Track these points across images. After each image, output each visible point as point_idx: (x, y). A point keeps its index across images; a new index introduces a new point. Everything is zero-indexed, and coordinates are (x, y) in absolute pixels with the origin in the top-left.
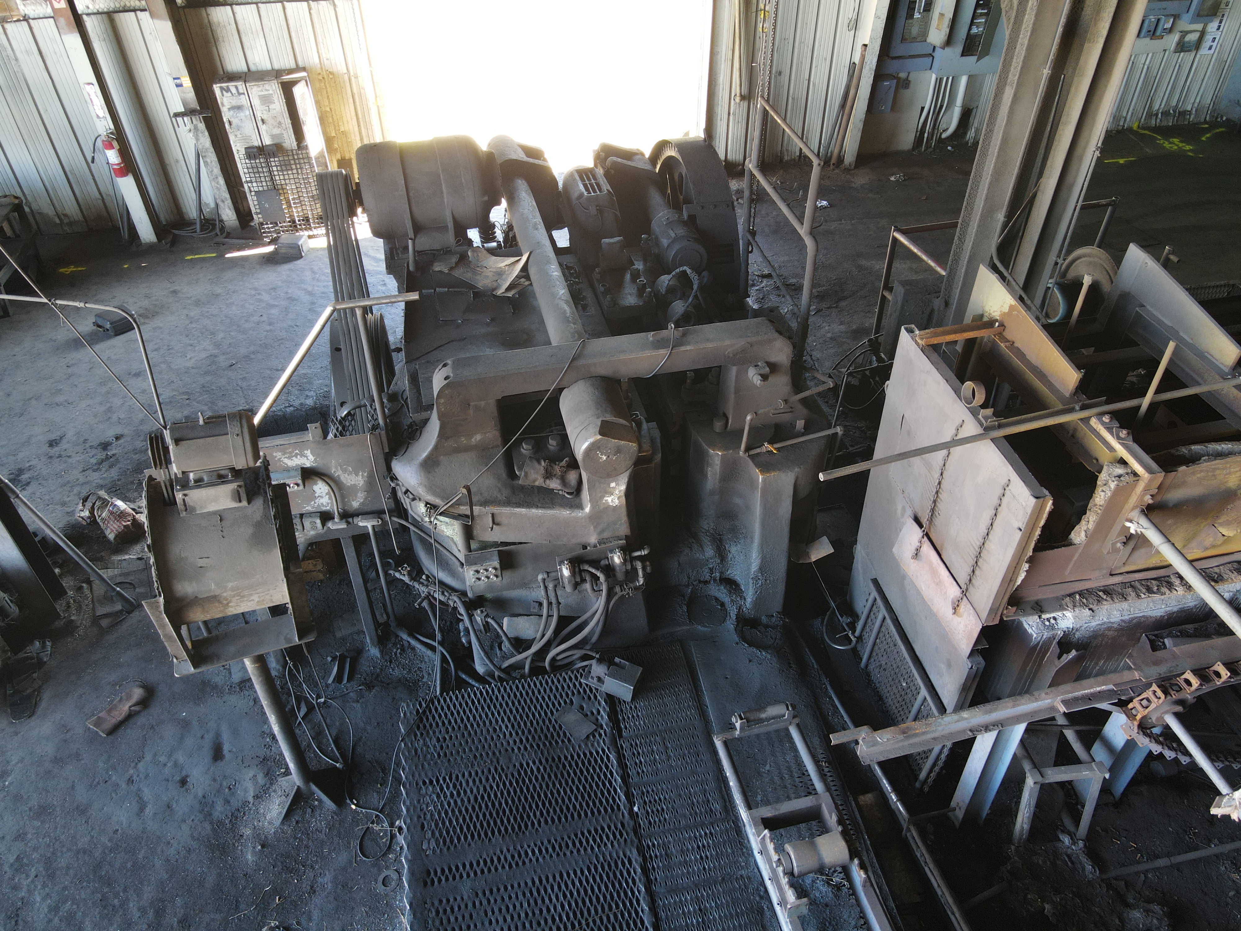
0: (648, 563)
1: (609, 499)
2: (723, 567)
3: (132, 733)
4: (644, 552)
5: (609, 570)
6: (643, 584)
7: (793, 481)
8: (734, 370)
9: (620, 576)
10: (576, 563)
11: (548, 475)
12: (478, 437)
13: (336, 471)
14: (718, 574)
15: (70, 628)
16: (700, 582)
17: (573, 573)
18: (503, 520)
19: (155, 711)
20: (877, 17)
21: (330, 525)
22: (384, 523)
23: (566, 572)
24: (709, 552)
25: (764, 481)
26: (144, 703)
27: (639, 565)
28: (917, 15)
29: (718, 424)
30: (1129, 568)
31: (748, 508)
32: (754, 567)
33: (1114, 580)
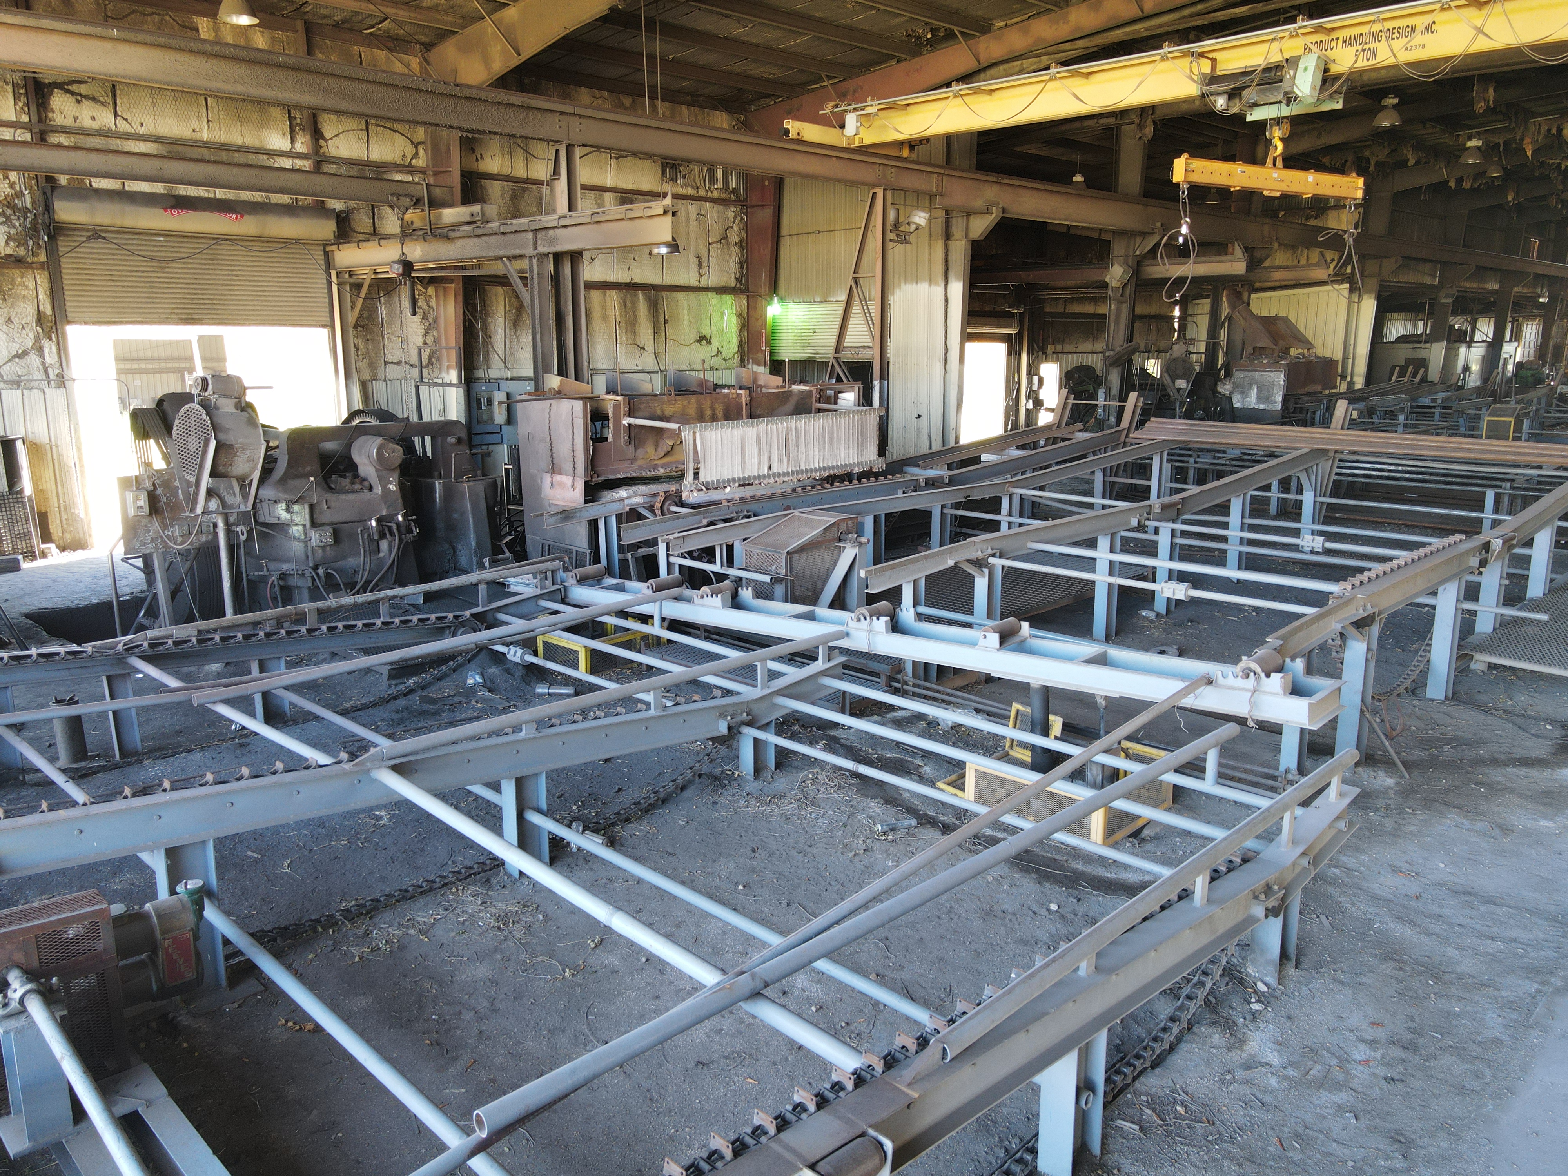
0: (417, 526)
1: (390, 486)
2: (456, 559)
4: (414, 518)
5: (398, 525)
6: (415, 538)
7: (484, 489)
8: (439, 439)
9: (404, 530)
10: (379, 520)
11: (349, 483)
14: (453, 565)
17: (377, 525)
18: (332, 505)
20: (458, 403)
23: (374, 523)
24: (447, 546)
25: (468, 488)
27: (413, 524)
28: (485, 408)
29: (436, 474)
30: (639, 463)
31: (463, 513)
32: (474, 544)
33: (635, 467)
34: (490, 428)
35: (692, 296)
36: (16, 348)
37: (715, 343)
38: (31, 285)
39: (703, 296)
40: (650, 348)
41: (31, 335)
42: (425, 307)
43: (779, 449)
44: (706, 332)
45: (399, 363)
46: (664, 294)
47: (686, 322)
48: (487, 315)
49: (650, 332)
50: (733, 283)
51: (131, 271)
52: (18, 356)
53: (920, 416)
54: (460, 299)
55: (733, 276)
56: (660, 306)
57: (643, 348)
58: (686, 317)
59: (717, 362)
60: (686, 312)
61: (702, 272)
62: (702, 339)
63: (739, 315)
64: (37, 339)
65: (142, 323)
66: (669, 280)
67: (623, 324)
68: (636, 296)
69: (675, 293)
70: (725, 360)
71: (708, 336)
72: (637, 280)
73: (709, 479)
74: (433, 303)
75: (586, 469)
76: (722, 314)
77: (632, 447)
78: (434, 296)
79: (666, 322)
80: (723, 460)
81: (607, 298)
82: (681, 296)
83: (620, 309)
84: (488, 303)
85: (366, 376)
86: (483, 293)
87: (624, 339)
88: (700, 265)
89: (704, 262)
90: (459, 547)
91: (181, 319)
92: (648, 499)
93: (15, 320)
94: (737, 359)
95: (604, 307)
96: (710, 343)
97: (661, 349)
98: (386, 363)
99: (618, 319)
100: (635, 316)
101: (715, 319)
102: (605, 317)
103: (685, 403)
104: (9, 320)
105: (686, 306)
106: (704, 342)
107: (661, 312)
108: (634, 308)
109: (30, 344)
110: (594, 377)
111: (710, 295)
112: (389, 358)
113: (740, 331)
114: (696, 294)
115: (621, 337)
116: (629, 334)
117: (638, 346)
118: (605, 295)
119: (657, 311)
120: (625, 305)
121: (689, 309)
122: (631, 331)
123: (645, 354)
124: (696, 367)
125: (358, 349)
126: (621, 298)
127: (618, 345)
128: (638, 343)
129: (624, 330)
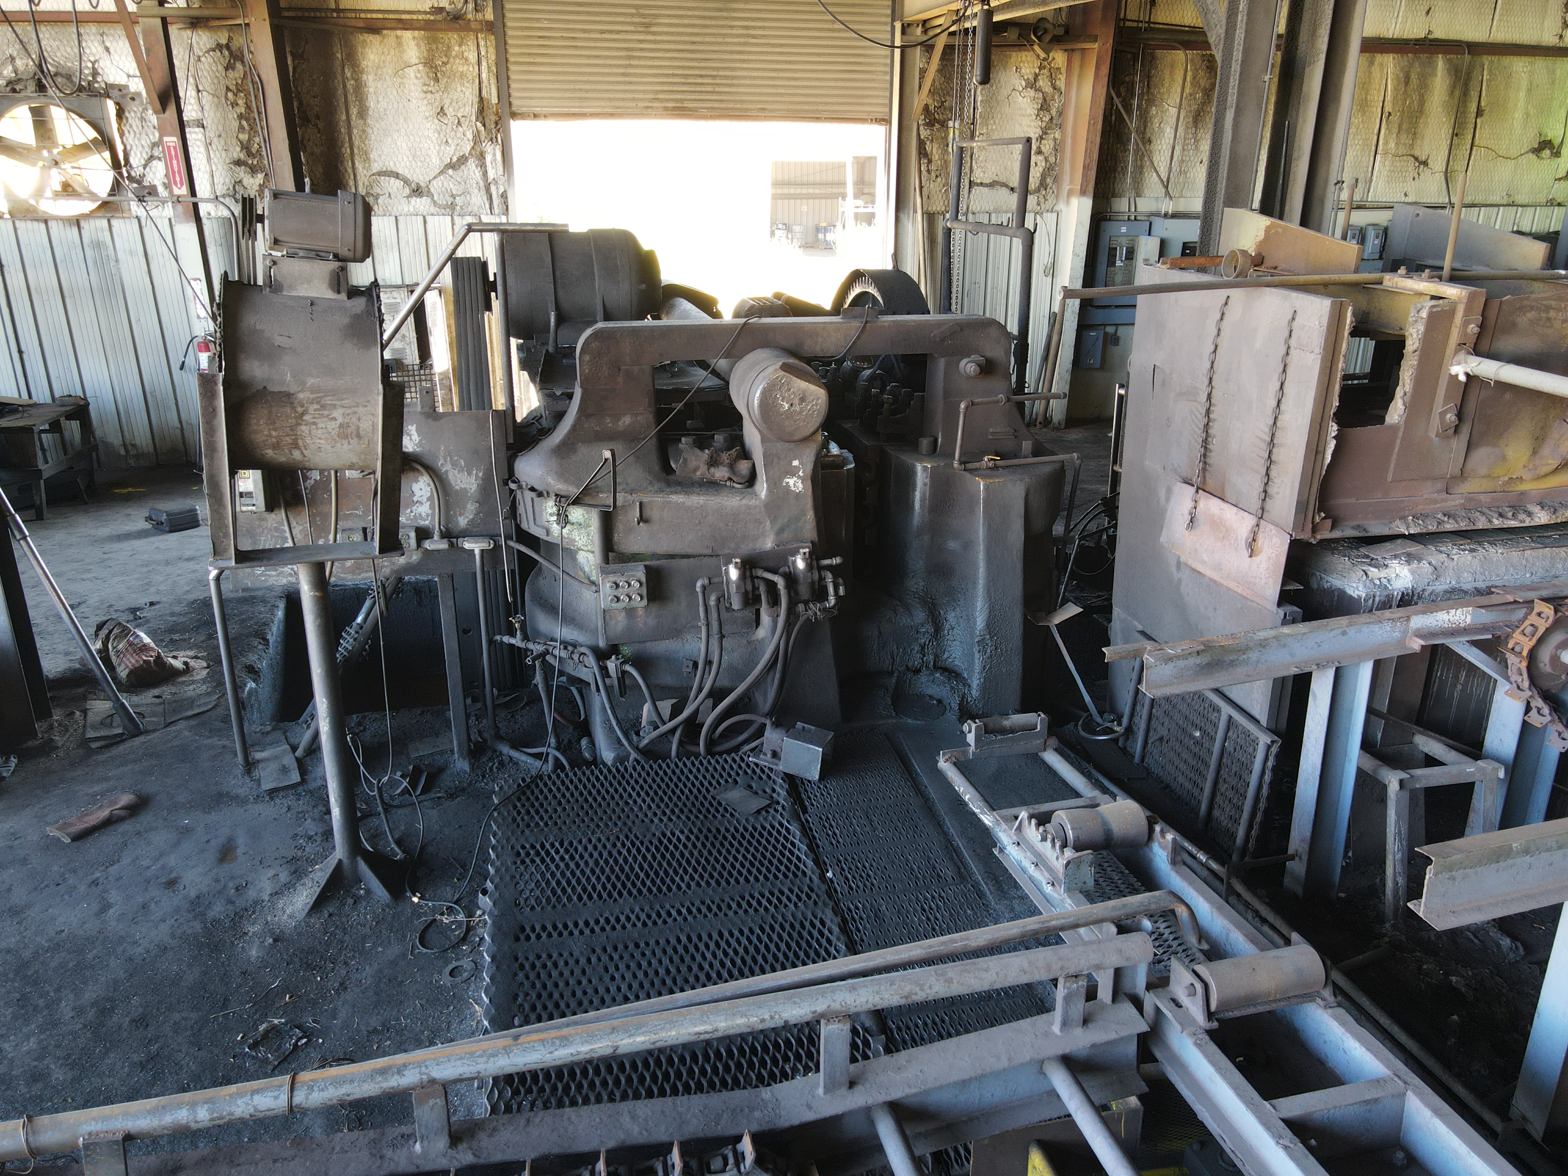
0: (841, 580)
1: (791, 481)
2: (938, 645)
3: (108, 840)
4: (836, 561)
5: (791, 579)
6: (833, 607)
7: (1023, 494)
8: (942, 363)
9: (804, 591)
10: (749, 565)
11: (713, 462)
12: (627, 420)
13: (445, 466)
14: (931, 657)
15: (48, 747)
16: (908, 669)
17: (743, 577)
18: (653, 513)
19: (146, 819)
20: (1075, 254)
21: (428, 545)
22: (497, 547)
23: (734, 573)
24: (920, 615)
25: (987, 488)
26: (134, 810)
27: (829, 578)
28: (1119, 263)
29: (925, 443)
30: (1471, 486)
31: (968, 545)
32: (980, 622)
33: (1454, 501)
34: (1125, 297)
35: (1541, 64)
36: (450, 153)
38: (472, 57)
39: (1562, 66)
40: (1438, 163)
41: (470, 135)
42: (1048, 89)
44: (1555, 133)
45: (992, 185)
46: (1486, 60)
47: (1518, 115)
48: (1151, 102)
49: (1445, 133)
51: (603, 32)
52: (452, 166)
54: (1105, 70)
56: (1474, 84)
57: (1425, 163)
58: (1521, 104)
59: (1564, 191)
60: (1522, 95)
62: (1544, 146)
64: (477, 139)
65: (612, 115)
66: (1500, 35)
67: (1395, 118)
68: (1432, 64)
69: (1507, 60)
71: (1557, 142)
72: (1439, 33)
74: (1061, 83)
75: (1301, 507)
77: (1459, 444)
78: (1063, 70)
79: (1479, 113)
81: (1375, 69)
82: (1519, 65)
83: (1396, 89)
84: (1155, 80)
85: (938, 205)
86: (1150, 62)
87: (1392, 145)
90: (951, 617)
91: (666, 109)
92: (1486, 617)
93: (450, 111)
95: (1364, 86)
96: (1557, 154)
97: (1459, 165)
98: (971, 184)
99: (1387, 109)
100: (1422, 102)
102: (1363, 105)
104: (442, 112)
105: (1524, 84)
106: (1547, 152)
107: (1474, 94)
108: (1424, 87)
109: (467, 148)
112: (979, 176)
114: (1550, 61)
115: (1386, 143)
116: (1403, 137)
117: (1416, 159)
118: (1371, 63)
119: (1465, 94)
120: (1407, 83)
121: (1529, 90)
122: (1408, 131)
123: (1426, 173)
124: (1520, 199)
125: (930, 161)
126: (1402, 69)
127: (1378, 157)
128: (1417, 153)
129: (1395, 130)
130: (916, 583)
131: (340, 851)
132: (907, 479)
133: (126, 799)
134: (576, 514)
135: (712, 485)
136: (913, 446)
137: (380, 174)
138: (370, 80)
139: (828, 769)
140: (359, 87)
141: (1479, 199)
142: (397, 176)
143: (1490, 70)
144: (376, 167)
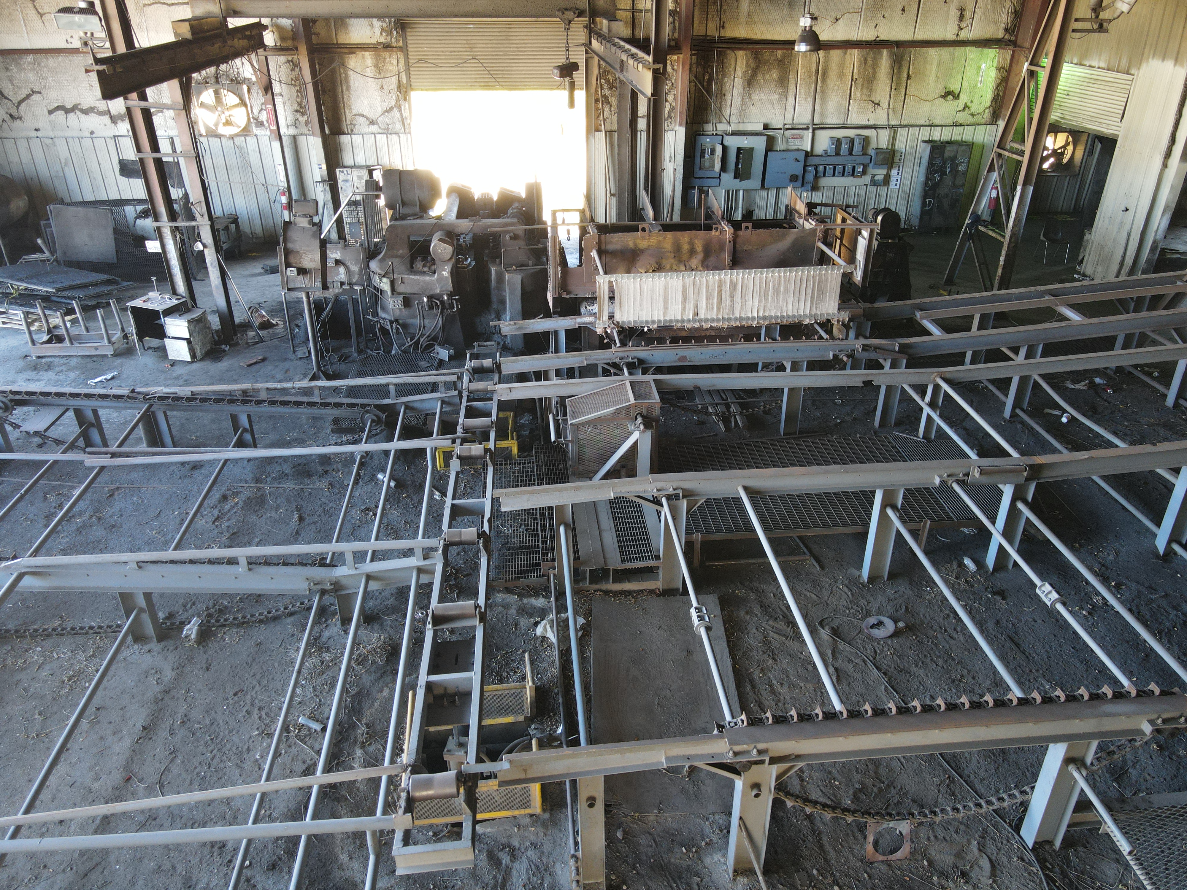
0: (458, 302)
1: (444, 273)
3: (257, 367)
4: (457, 297)
5: (442, 302)
6: (458, 311)
7: (521, 280)
8: (502, 235)
9: (447, 306)
10: (430, 298)
11: (424, 266)
12: (401, 251)
13: (349, 264)
15: (237, 344)
16: (491, 333)
17: (428, 301)
18: (405, 281)
19: (266, 363)
21: (344, 287)
22: (364, 289)
23: (425, 300)
25: (511, 276)
26: (263, 360)
27: (455, 302)
28: (707, 156)
29: (498, 260)
31: (505, 295)
32: (508, 319)
34: (709, 174)
35: (946, 50)
36: (386, 106)
37: (964, 98)
38: (395, 62)
39: (959, 51)
40: (884, 104)
41: (394, 98)
43: (708, 298)
44: (955, 87)
46: (912, 49)
47: (932, 78)
48: (724, 75)
49: (888, 88)
50: (1000, 34)
51: (451, 52)
52: (387, 111)
53: (1127, 210)
54: (687, 67)
55: (1002, 26)
56: (905, 62)
57: (878, 104)
58: (934, 72)
59: (964, 117)
60: (934, 67)
61: (963, 25)
62: (948, 94)
63: (999, 69)
64: (398, 99)
65: (456, 89)
66: (920, 36)
67: (859, 82)
68: (880, 53)
69: (925, 50)
70: (973, 115)
71: (957, 92)
72: (883, 37)
73: (625, 319)
75: (554, 288)
76: (979, 68)
79: (908, 78)
80: (641, 305)
81: (848, 57)
82: (932, 52)
83: (859, 67)
84: (726, 65)
86: (722, 56)
87: (858, 95)
88: (961, 18)
89: (968, 14)
91: (480, 86)
93: (385, 87)
94: (987, 115)
95: (842, 65)
96: (957, 98)
97: (899, 104)
99: (855, 76)
100: (874, 73)
101: (970, 73)
102: (841, 75)
103: (661, 239)
104: (382, 87)
105: (936, 62)
106: (950, 97)
107: (905, 68)
108: (875, 65)
109: (393, 103)
110: (818, 132)
111: (968, 48)
113: (998, 86)
114: (951, 49)
115: (855, 94)
116: (865, 91)
117: (873, 102)
118: (845, 53)
119: (900, 68)
120: (866, 63)
121: (939, 64)
122: (867, 88)
123: (879, 109)
124: (937, 122)
125: (611, 106)
126: (863, 56)
127: (851, 101)
128: (873, 99)
129: (860, 88)
130: (495, 306)
131: (315, 370)
132: (489, 272)
133: (261, 357)
134: (384, 280)
135: (424, 273)
136: (494, 262)
137: (356, 115)
138: (351, 75)
139: (451, 358)
140: (347, 77)
141: (912, 122)
142: (363, 116)
143: (915, 55)
144: (354, 112)
